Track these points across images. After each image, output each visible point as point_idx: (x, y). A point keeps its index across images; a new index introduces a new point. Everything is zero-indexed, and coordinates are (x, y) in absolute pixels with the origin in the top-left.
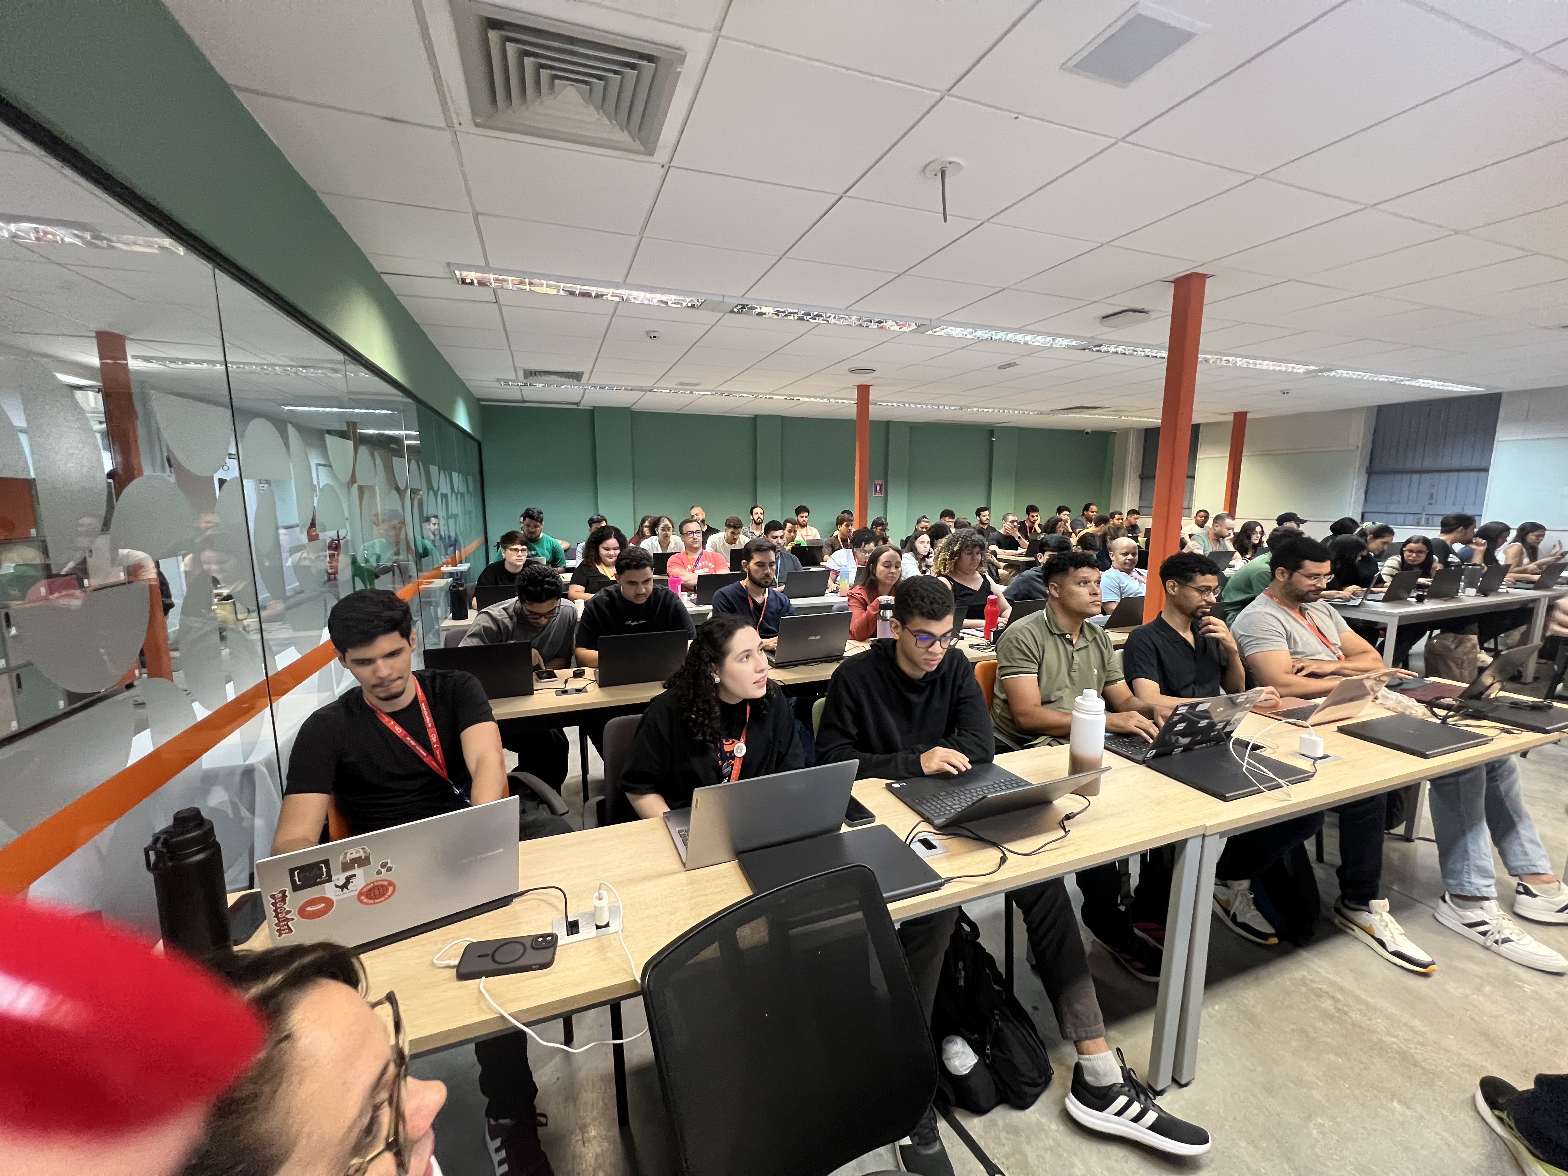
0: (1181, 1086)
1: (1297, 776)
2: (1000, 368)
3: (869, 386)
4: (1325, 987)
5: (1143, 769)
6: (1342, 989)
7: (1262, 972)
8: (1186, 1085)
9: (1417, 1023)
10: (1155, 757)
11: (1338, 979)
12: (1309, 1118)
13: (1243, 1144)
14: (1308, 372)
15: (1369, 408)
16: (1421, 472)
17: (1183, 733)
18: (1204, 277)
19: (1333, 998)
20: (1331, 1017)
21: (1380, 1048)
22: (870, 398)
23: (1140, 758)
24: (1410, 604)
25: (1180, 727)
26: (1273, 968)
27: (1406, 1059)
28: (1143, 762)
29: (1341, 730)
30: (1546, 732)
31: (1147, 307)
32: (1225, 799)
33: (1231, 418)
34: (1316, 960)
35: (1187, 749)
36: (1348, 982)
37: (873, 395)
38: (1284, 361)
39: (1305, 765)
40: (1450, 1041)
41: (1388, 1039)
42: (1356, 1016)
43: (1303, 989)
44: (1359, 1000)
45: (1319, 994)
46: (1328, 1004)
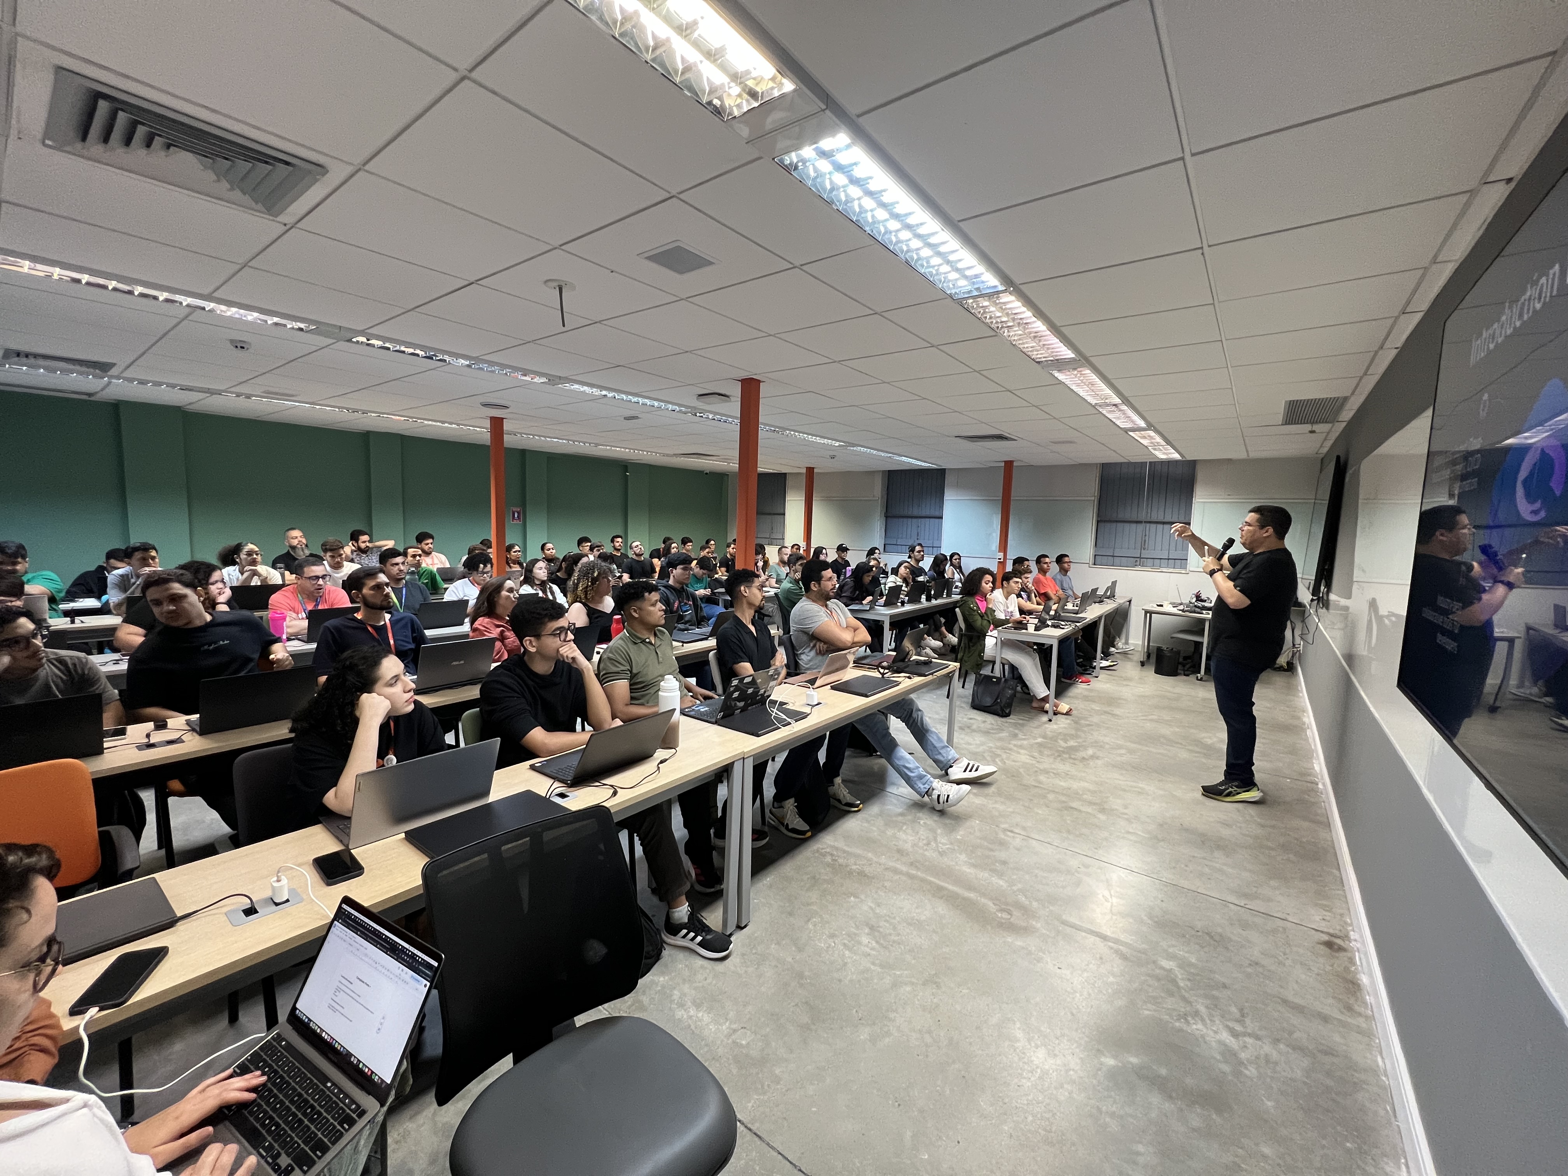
0: (742, 928)
1: (799, 716)
2: (625, 418)
3: (503, 419)
4: (828, 850)
5: (716, 727)
6: (837, 849)
7: (797, 852)
8: (745, 926)
9: (870, 855)
10: (723, 717)
11: (836, 844)
12: (809, 920)
13: (773, 946)
14: (840, 446)
15: (884, 472)
16: (912, 517)
17: (738, 699)
18: (759, 381)
19: (832, 855)
20: (828, 865)
21: (850, 873)
22: (505, 428)
23: (714, 720)
24: (897, 607)
25: (736, 695)
26: (802, 848)
27: (862, 874)
28: (716, 723)
29: (833, 688)
30: (926, 676)
31: (727, 394)
32: (758, 736)
33: (804, 471)
34: (828, 837)
35: (743, 709)
36: (841, 844)
37: (506, 426)
38: (825, 438)
39: (807, 710)
40: (883, 859)
41: (854, 867)
42: (841, 861)
43: (817, 855)
44: (844, 852)
45: (824, 855)
46: (828, 859)
